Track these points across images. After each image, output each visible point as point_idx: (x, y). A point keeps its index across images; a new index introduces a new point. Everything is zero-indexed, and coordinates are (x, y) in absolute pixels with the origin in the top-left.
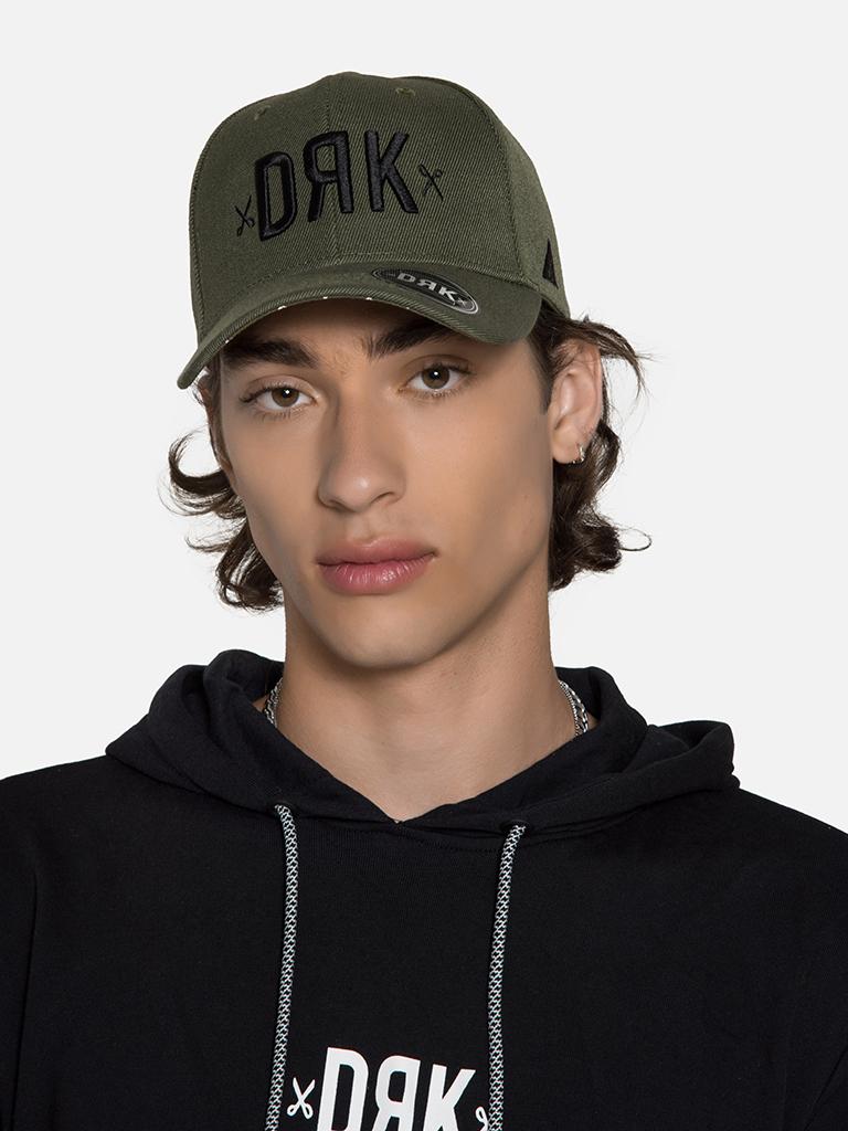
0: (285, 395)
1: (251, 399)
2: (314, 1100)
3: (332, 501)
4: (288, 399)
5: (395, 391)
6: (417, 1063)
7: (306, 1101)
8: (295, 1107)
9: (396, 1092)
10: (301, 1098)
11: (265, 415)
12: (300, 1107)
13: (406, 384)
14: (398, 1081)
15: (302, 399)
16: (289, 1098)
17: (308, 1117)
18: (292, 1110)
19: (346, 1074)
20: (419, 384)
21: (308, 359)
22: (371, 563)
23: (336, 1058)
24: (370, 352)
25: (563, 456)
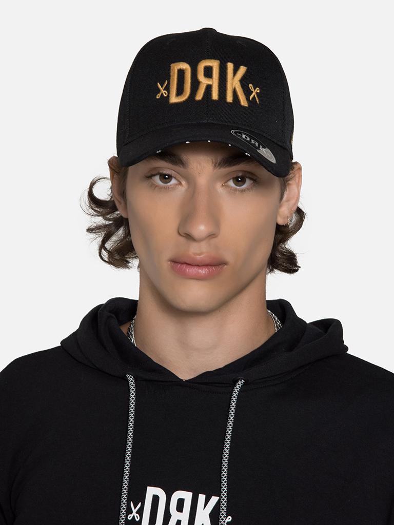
0: (166, 178)
1: (150, 177)
2: (140, 512)
3: (185, 234)
4: (167, 180)
5: (221, 185)
6: (190, 494)
7: (137, 513)
8: (131, 516)
9: (180, 508)
10: (134, 511)
11: (155, 186)
12: (134, 516)
13: (226, 182)
14: (181, 502)
15: (173, 181)
16: (129, 511)
17: (137, 520)
18: (130, 517)
19: (156, 499)
20: (231, 183)
21: (183, 163)
22: (198, 265)
23: (151, 491)
24: (215, 166)
25: (281, 222)
